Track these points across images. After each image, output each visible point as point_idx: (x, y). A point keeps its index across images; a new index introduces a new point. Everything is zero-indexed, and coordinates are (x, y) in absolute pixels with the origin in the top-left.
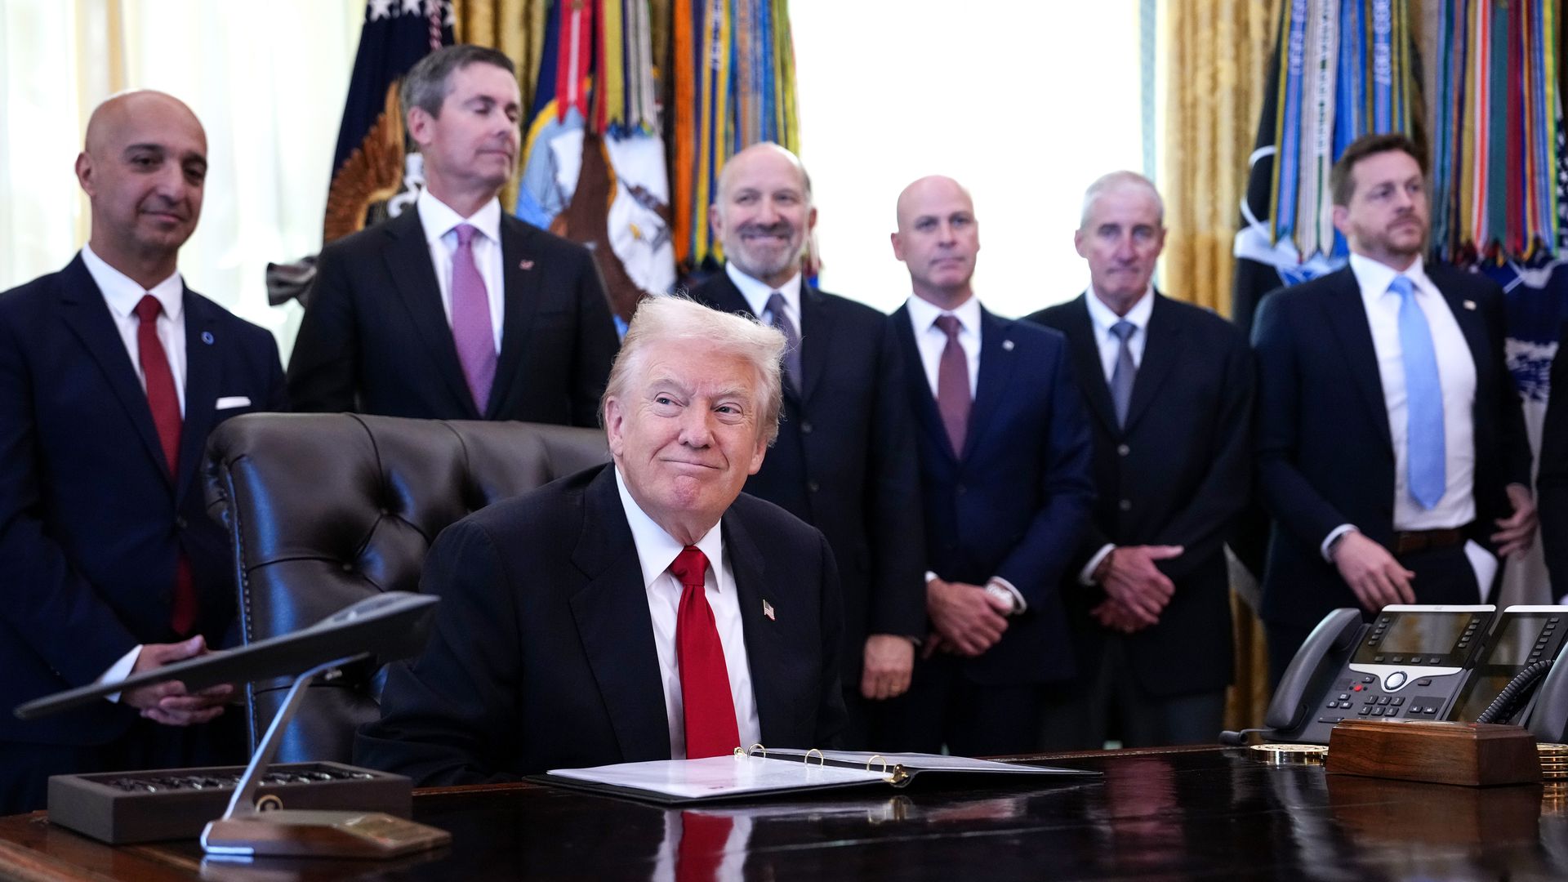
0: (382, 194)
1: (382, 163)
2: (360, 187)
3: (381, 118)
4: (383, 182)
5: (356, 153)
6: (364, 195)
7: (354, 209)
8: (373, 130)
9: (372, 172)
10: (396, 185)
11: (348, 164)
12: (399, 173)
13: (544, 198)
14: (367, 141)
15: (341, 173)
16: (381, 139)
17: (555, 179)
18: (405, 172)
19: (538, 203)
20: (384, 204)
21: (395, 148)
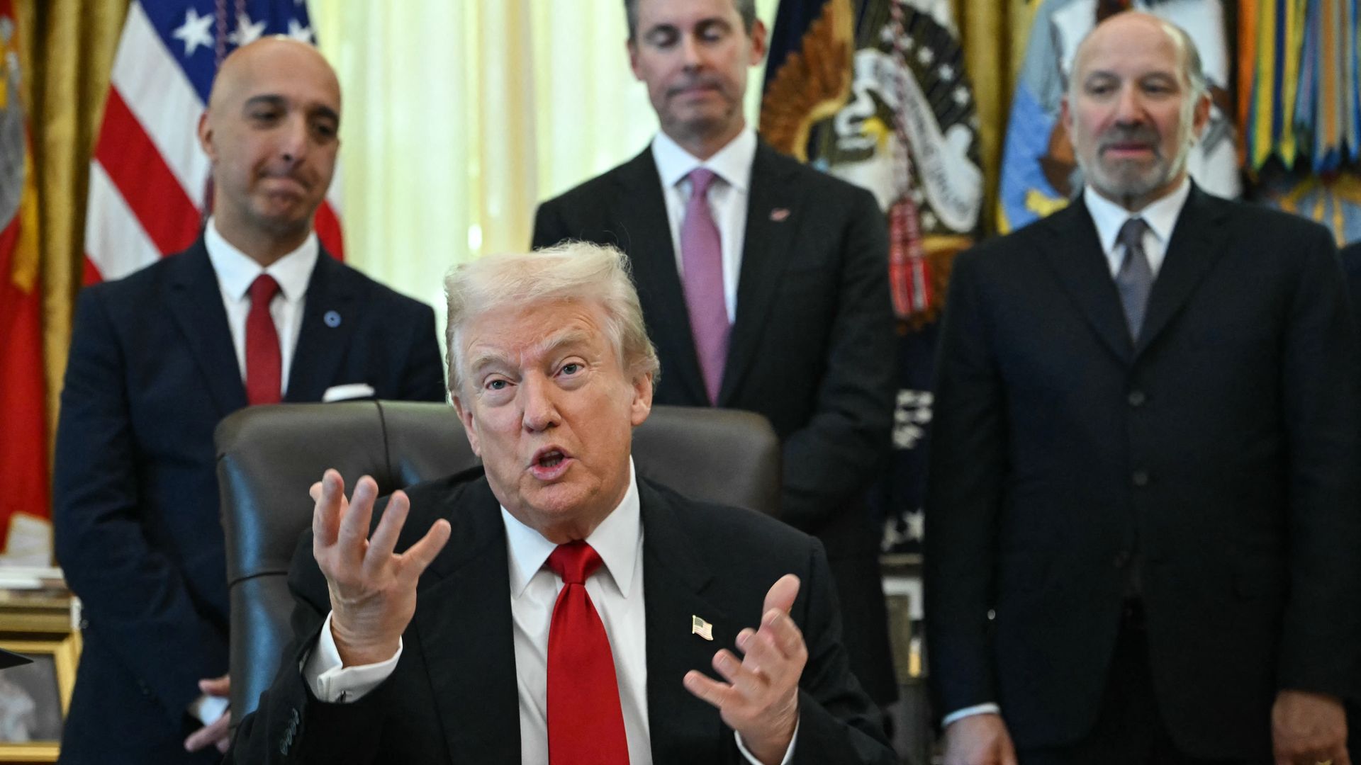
0: (826, 108)
1: (828, 67)
2: (798, 100)
3: (826, 8)
4: (829, 91)
5: (792, 58)
6: (803, 111)
7: (791, 130)
8: (816, 25)
9: (814, 82)
10: (844, 95)
11: (782, 72)
12: (846, 76)
13: (1045, 92)
14: (807, 41)
15: (774, 87)
16: (826, 36)
17: (1059, 66)
18: (854, 75)
19: (1037, 100)
20: (830, 121)
21: (843, 47)
